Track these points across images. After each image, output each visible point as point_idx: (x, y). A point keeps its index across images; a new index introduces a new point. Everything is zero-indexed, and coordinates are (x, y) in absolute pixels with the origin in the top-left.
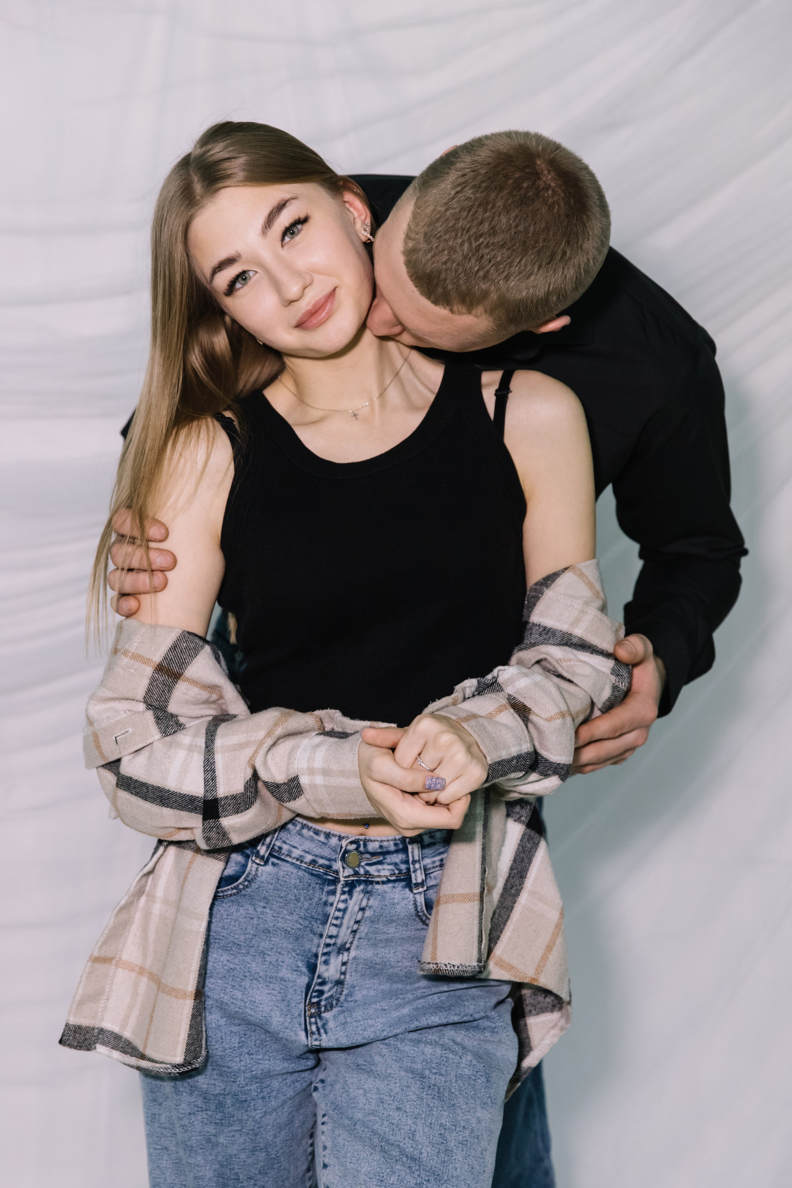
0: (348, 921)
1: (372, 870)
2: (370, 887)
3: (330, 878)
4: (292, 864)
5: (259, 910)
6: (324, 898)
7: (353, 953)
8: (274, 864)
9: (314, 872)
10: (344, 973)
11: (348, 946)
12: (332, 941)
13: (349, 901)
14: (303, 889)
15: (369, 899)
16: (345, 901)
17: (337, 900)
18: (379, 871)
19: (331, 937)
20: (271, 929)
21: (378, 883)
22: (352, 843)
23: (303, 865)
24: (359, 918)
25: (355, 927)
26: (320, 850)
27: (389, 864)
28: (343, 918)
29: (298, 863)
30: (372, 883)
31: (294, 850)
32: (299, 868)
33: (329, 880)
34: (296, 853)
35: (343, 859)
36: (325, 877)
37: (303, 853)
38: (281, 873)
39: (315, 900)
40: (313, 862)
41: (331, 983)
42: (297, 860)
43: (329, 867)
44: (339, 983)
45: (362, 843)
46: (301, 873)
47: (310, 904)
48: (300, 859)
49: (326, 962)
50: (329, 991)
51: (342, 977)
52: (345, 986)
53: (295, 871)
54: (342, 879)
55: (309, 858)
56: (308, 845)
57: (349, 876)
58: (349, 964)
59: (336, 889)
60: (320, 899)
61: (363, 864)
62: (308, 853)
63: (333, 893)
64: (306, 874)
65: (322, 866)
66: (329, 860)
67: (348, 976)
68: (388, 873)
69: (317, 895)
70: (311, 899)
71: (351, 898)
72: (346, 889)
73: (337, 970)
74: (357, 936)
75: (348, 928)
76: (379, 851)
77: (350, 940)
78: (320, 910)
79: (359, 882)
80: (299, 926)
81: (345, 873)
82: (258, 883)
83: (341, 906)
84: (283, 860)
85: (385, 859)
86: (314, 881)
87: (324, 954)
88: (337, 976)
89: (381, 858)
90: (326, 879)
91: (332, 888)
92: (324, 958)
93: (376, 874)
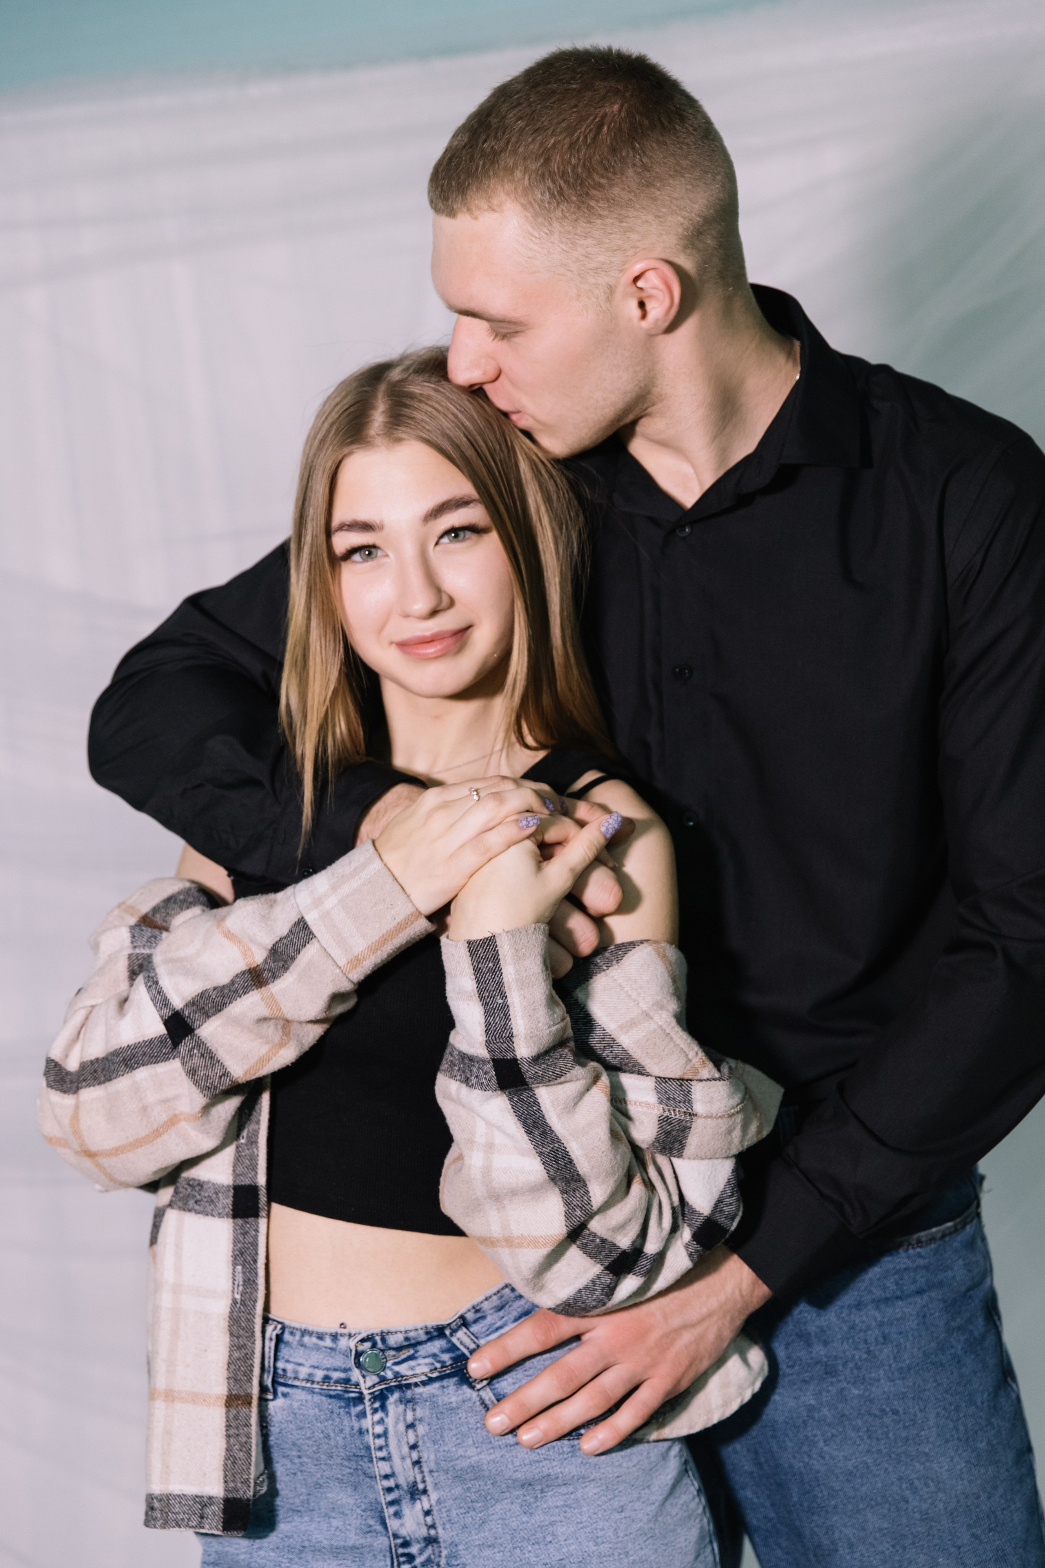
0: (397, 1448)
1: (403, 1369)
2: (409, 1394)
3: (353, 1395)
4: (304, 1388)
5: (296, 1460)
6: (356, 1426)
7: (434, 1496)
8: (285, 1395)
9: (332, 1393)
10: (433, 1526)
11: (421, 1486)
12: (391, 1483)
13: (386, 1420)
14: (327, 1420)
15: (414, 1410)
16: (381, 1421)
17: (370, 1423)
18: (412, 1368)
19: (386, 1477)
20: (321, 1481)
21: (416, 1385)
22: (363, 1341)
23: (315, 1386)
24: (412, 1441)
25: (415, 1455)
26: (331, 1360)
27: (425, 1357)
28: (387, 1445)
29: (309, 1385)
30: (408, 1386)
31: (300, 1369)
32: (311, 1391)
33: (354, 1398)
34: (303, 1372)
35: (358, 1365)
36: (347, 1395)
37: (311, 1371)
38: (296, 1405)
39: (347, 1430)
40: (327, 1378)
41: (418, 1542)
42: (308, 1381)
43: (347, 1381)
44: (431, 1541)
45: (378, 1339)
46: (317, 1398)
47: (344, 1438)
48: (310, 1379)
49: (397, 1515)
50: (420, 1554)
51: (432, 1532)
52: (442, 1545)
53: (309, 1397)
54: (366, 1392)
55: (319, 1375)
56: (315, 1358)
57: (374, 1386)
58: (435, 1513)
59: (365, 1408)
60: (352, 1428)
61: (389, 1364)
62: (317, 1367)
63: (362, 1415)
64: (324, 1398)
65: (337, 1382)
66: (345, 1370)
67: (440, 1530)
68: (426, 1369)
69: (346, 1422)
70: (341, 1431)
71: (387, 1415)
72: (377, 1405)
73: (419, 1524)
74: (426, 1469)
75: (403, 1458)
76: (406, 1343)
77: (419, 1478)
78: (358, 1442)
79: (391, 1390)
80: (348, 1470)
81: (367, 1383)
82: (277, 1425)
83: (379, 1429)
84: (293, 1386)
85: (416, 1352)
86: (335, 1404)
87: (391, 1503)
88: (424, 1532)
89: (412, 1351)
90: (349, 1399)
91: (360, 1408)
92: (392, 1510)
93: (410, 1373)
